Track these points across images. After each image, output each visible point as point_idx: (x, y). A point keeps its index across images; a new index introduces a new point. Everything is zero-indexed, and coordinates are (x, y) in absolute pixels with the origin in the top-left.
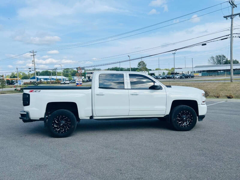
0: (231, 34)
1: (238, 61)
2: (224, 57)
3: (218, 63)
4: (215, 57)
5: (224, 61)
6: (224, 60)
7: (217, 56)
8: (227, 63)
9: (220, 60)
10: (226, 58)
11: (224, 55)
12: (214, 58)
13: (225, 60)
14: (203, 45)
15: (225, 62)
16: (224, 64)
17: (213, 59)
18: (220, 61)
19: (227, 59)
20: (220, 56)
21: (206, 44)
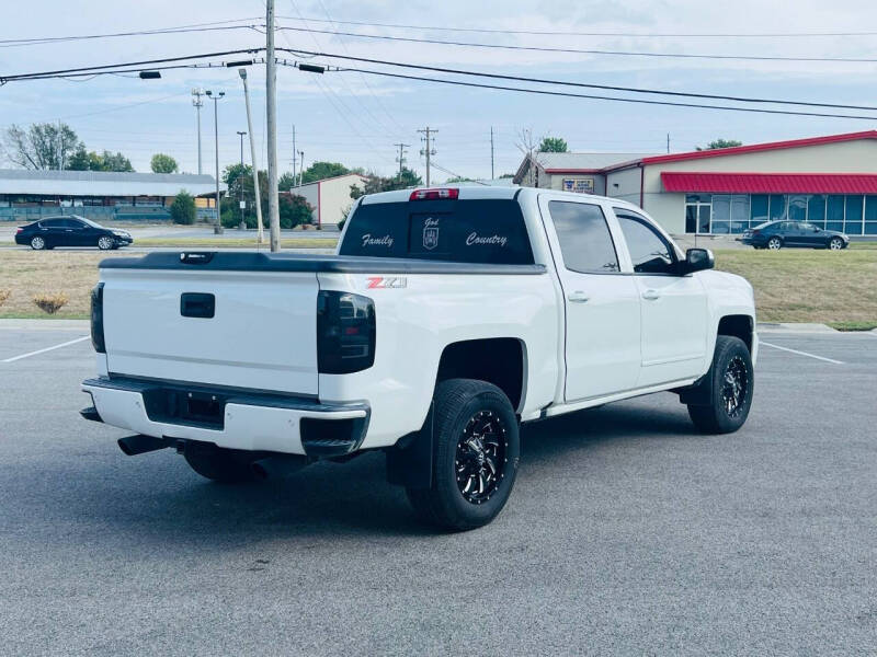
0: (269, 48)
1: (128, 163)
2: (71, 135)
3: (43, 164)
4: (27, 130)
5: (69, 153)
6: (69, 148)
7: (38, 130)
8: (81, 163)
9: (52, 149)
10: (79, 140)
11: (71, 129)
12: (22, 133)
13: (76, 151)
14: (145, 75)
15: (72, 158)
16: (68, 169)
17: (20, 143)
18: (52, 151)
19: (82, 146)
20: (52, 131)
21: (161, 72)
